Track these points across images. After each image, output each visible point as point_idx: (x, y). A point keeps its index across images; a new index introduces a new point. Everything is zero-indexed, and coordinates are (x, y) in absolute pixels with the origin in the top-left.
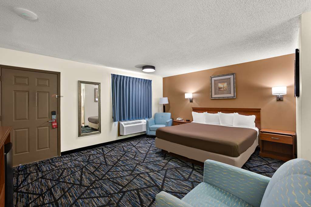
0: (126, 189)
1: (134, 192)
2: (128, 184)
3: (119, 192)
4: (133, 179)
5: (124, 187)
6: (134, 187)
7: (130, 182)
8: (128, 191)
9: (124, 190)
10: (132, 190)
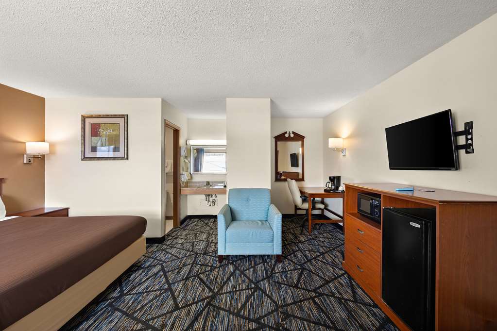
0: (311, 295)
1: (301, 286)
2: (303, 301)
3: (321, 295)
4: (291, 304)
5: (313, 298)
6: (297, 292)
7: (298, 302)
8: (309, 291)
9: (314, 294)
10: (303, 289)
